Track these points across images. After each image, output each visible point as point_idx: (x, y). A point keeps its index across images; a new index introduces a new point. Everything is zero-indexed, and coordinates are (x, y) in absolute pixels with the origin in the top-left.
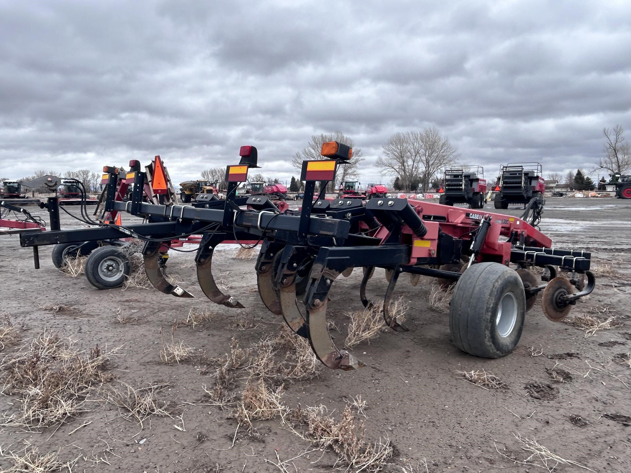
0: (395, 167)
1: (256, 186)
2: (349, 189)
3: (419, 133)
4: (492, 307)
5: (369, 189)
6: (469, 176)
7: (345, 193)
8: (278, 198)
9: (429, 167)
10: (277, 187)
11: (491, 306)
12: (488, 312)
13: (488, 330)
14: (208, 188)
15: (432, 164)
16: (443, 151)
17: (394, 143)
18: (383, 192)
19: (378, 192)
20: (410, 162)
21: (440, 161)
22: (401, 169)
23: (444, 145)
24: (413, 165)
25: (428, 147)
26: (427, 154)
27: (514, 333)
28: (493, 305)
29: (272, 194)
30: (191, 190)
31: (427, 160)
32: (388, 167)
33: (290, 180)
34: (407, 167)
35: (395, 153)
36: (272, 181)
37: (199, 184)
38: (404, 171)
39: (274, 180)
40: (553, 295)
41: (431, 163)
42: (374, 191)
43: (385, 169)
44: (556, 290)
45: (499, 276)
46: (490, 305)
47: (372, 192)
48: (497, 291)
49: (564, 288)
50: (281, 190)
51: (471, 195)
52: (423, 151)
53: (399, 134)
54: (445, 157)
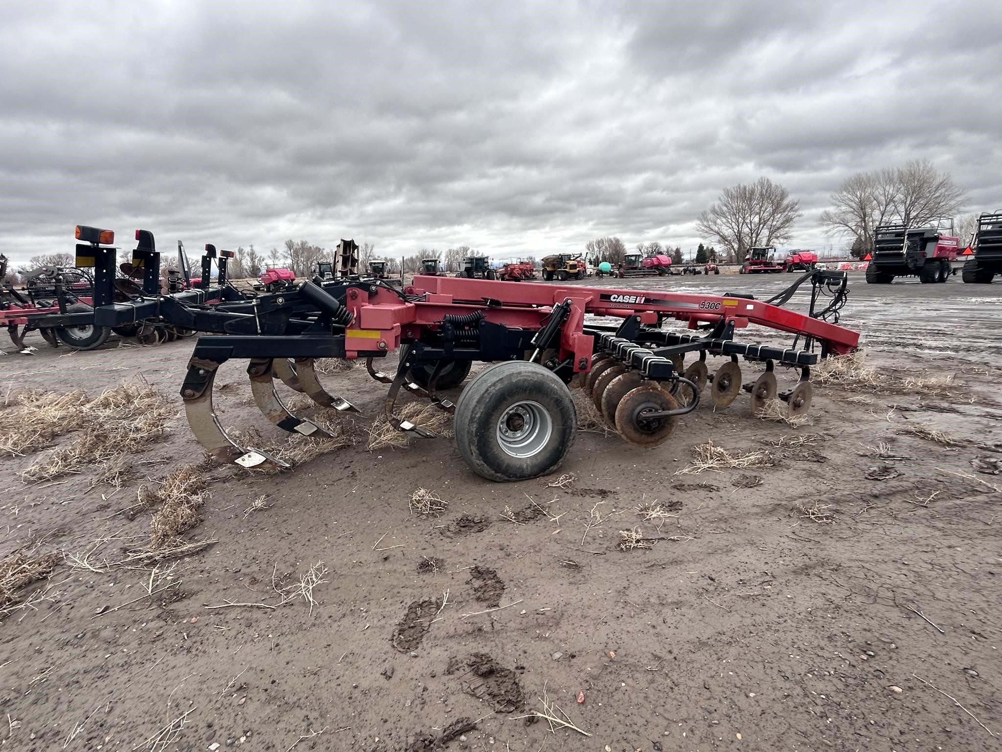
0: (849, 224)
1: (630, 258)
2: (758, 258)
3: (896, 170)
4: (480, 417)
5: (790, 258)
6: (923, 234)
7: (752, 264)
8: (658, 272)
9: (909, 220)
10: (658, 259)
11: (478, 416)
12: (472, 422)
13: (474, 445)
14: (571, 263)
15: (914, 218)
16: (937, 194)
17: (850, 189)
18: (811, 261)
19: (803, 261)
20: (877, 215)
21: (930, 210)
22: (861, 227)
23: (942, 185)
24: (882, 219)
25: (911, 191)
26: (908, 202)
27: (542, 454)
28: (481, 414)
29: (651, 268)
30: (553, 266)
31: (906, 211)
32: (838, 225)
33: (696, 249)
34: (871, 224)
35: (850, 203)
36: (672, 250)
37: (562, 258)
38: (865, 229)
39: (674, 249)
40: (634, 410)
41: (913, 214)
42: (797, 261)
43: (833, 228)
44: (639, 404)
45: (501, 379)
46: (476, 414)
47: (793, 261)
48: (491, 398)
49: (655, 403)
50: (663, 263)
51: (921, 263)
52: (902, 196)
53: (859, 175)
54: (941, 204)
